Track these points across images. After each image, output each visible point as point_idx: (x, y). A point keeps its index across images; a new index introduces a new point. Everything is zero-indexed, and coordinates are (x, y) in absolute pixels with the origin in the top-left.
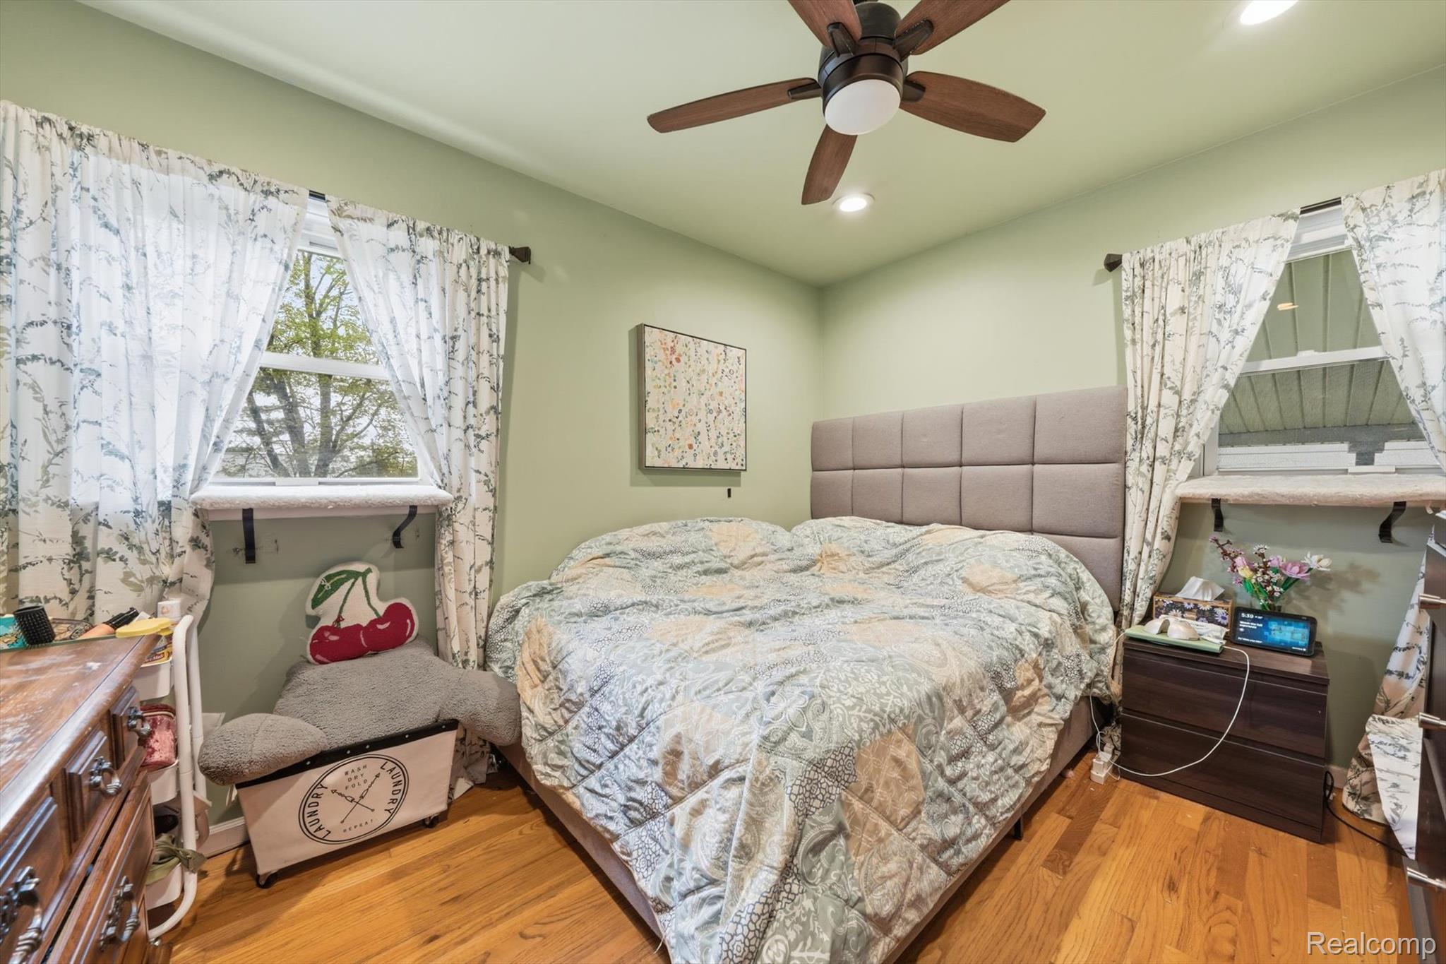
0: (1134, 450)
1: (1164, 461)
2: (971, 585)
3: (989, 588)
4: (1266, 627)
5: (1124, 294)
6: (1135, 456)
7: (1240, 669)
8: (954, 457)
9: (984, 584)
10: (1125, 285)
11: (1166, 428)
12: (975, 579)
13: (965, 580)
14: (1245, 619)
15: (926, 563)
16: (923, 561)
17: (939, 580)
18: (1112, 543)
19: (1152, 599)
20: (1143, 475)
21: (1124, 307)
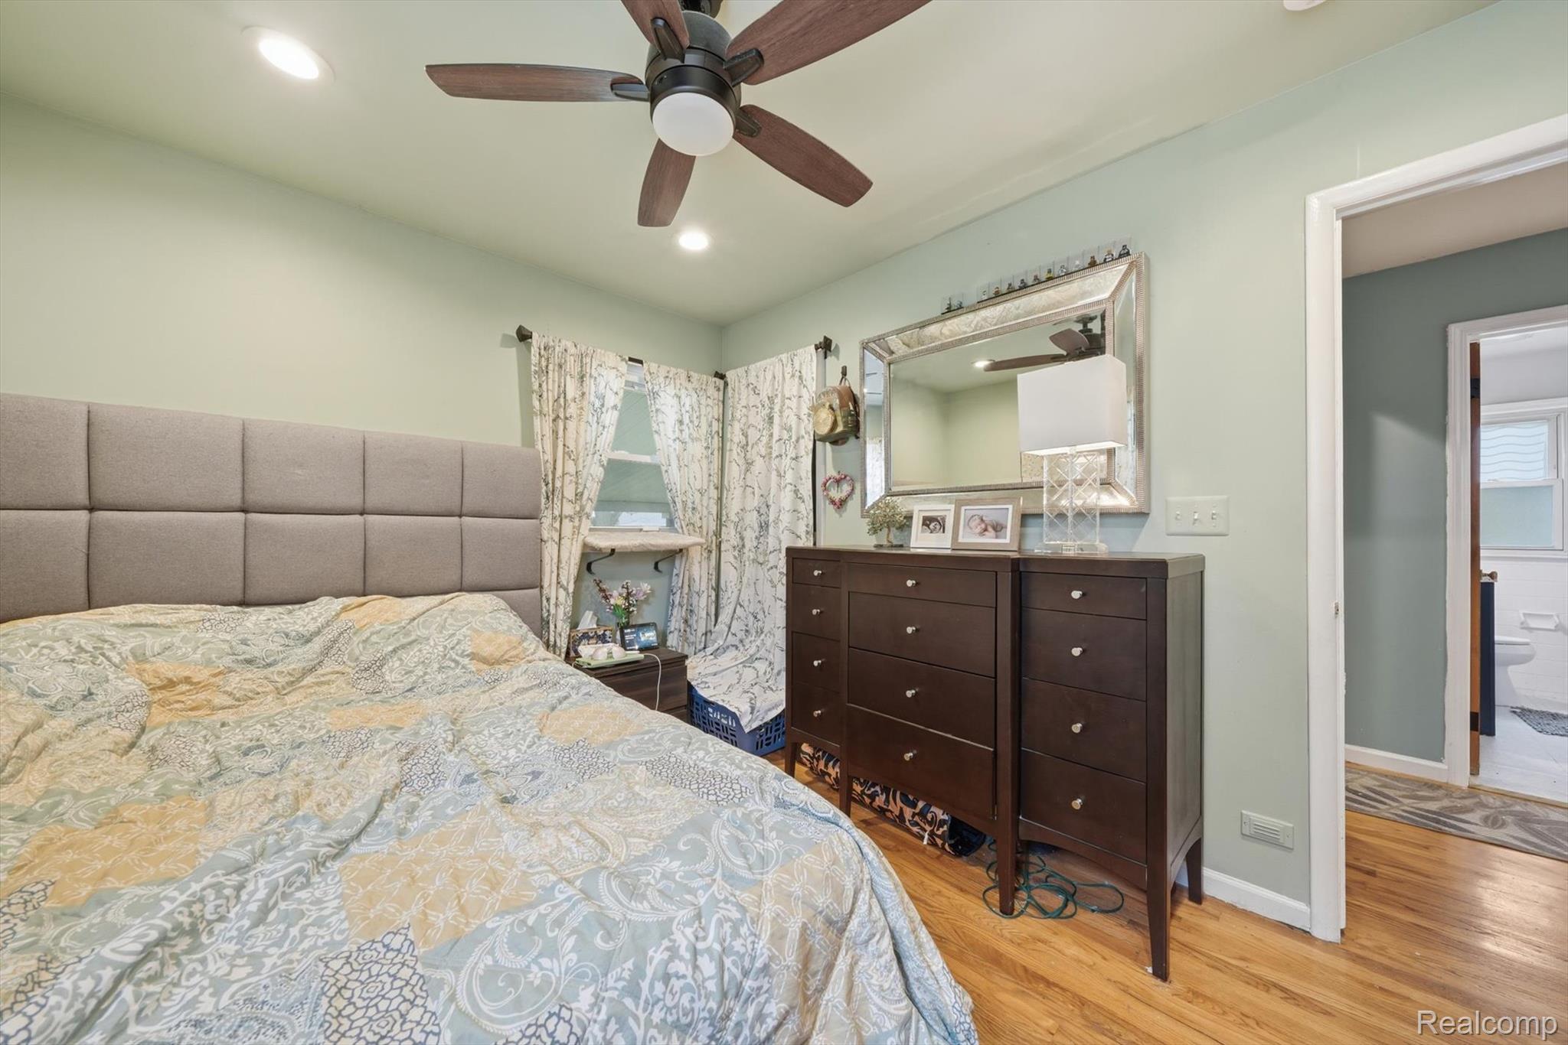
0: (547, 508)
1: (571, 518)
2: (485, 661)
3: (506, 657)
4: (638, 636)
5: (533, 368)
6: (548, 513)
7: (655, 666)
8: (356, 501)
9: (497, 654)
10: (534, 359)
11: (569, 493)
12: (487, 651)
13: (473, 656)
14: (627, 634)
15: (395, 651)
16: (390, 648)
17: (436, 666)
18: (536, 591)
19: (569, 635)
20: (555, 529)
21: (533, 380)
